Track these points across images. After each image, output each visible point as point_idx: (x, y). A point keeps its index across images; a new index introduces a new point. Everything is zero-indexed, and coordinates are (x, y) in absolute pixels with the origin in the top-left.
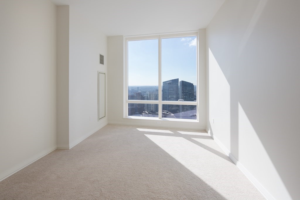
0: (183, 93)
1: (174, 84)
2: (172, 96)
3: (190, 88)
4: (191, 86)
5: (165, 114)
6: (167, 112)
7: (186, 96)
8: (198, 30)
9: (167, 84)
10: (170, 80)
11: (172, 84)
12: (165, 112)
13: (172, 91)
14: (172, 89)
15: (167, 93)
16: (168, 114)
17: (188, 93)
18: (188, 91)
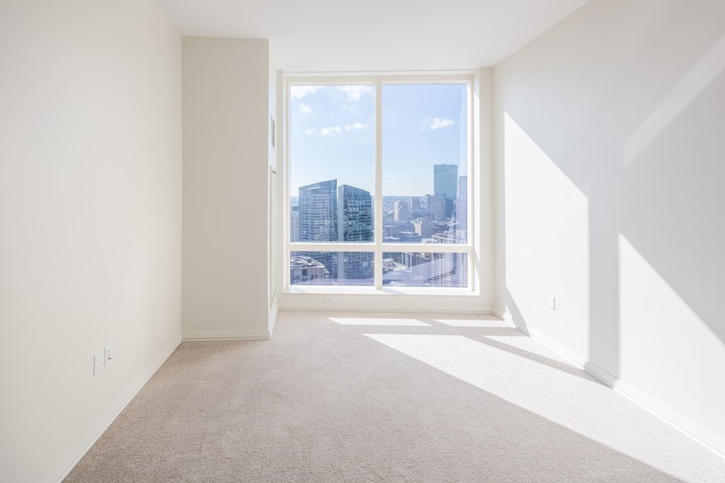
0: (346, 213)
1: (325, 193)
2: (321, 221)
3: (364, 202)
4: (366, 196)
5: (304, 266)
6: (309, 261)
7: (354, 222)
8: (476, 70)
9: (310, 193)
10: (317, 183)
11: (321, 193)
12: (303, 261)
13: (321, 210)
14: (321, 205)
15: (310, 215)
16: (311, 264)
17: (356, 213)
18: (357, 210)
